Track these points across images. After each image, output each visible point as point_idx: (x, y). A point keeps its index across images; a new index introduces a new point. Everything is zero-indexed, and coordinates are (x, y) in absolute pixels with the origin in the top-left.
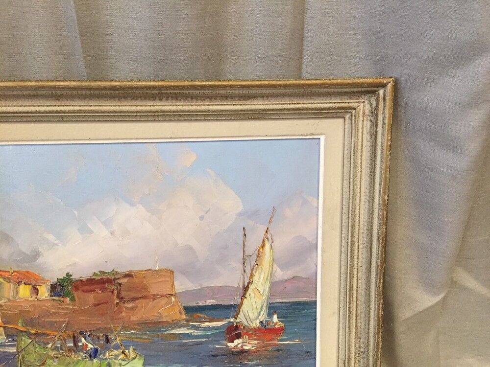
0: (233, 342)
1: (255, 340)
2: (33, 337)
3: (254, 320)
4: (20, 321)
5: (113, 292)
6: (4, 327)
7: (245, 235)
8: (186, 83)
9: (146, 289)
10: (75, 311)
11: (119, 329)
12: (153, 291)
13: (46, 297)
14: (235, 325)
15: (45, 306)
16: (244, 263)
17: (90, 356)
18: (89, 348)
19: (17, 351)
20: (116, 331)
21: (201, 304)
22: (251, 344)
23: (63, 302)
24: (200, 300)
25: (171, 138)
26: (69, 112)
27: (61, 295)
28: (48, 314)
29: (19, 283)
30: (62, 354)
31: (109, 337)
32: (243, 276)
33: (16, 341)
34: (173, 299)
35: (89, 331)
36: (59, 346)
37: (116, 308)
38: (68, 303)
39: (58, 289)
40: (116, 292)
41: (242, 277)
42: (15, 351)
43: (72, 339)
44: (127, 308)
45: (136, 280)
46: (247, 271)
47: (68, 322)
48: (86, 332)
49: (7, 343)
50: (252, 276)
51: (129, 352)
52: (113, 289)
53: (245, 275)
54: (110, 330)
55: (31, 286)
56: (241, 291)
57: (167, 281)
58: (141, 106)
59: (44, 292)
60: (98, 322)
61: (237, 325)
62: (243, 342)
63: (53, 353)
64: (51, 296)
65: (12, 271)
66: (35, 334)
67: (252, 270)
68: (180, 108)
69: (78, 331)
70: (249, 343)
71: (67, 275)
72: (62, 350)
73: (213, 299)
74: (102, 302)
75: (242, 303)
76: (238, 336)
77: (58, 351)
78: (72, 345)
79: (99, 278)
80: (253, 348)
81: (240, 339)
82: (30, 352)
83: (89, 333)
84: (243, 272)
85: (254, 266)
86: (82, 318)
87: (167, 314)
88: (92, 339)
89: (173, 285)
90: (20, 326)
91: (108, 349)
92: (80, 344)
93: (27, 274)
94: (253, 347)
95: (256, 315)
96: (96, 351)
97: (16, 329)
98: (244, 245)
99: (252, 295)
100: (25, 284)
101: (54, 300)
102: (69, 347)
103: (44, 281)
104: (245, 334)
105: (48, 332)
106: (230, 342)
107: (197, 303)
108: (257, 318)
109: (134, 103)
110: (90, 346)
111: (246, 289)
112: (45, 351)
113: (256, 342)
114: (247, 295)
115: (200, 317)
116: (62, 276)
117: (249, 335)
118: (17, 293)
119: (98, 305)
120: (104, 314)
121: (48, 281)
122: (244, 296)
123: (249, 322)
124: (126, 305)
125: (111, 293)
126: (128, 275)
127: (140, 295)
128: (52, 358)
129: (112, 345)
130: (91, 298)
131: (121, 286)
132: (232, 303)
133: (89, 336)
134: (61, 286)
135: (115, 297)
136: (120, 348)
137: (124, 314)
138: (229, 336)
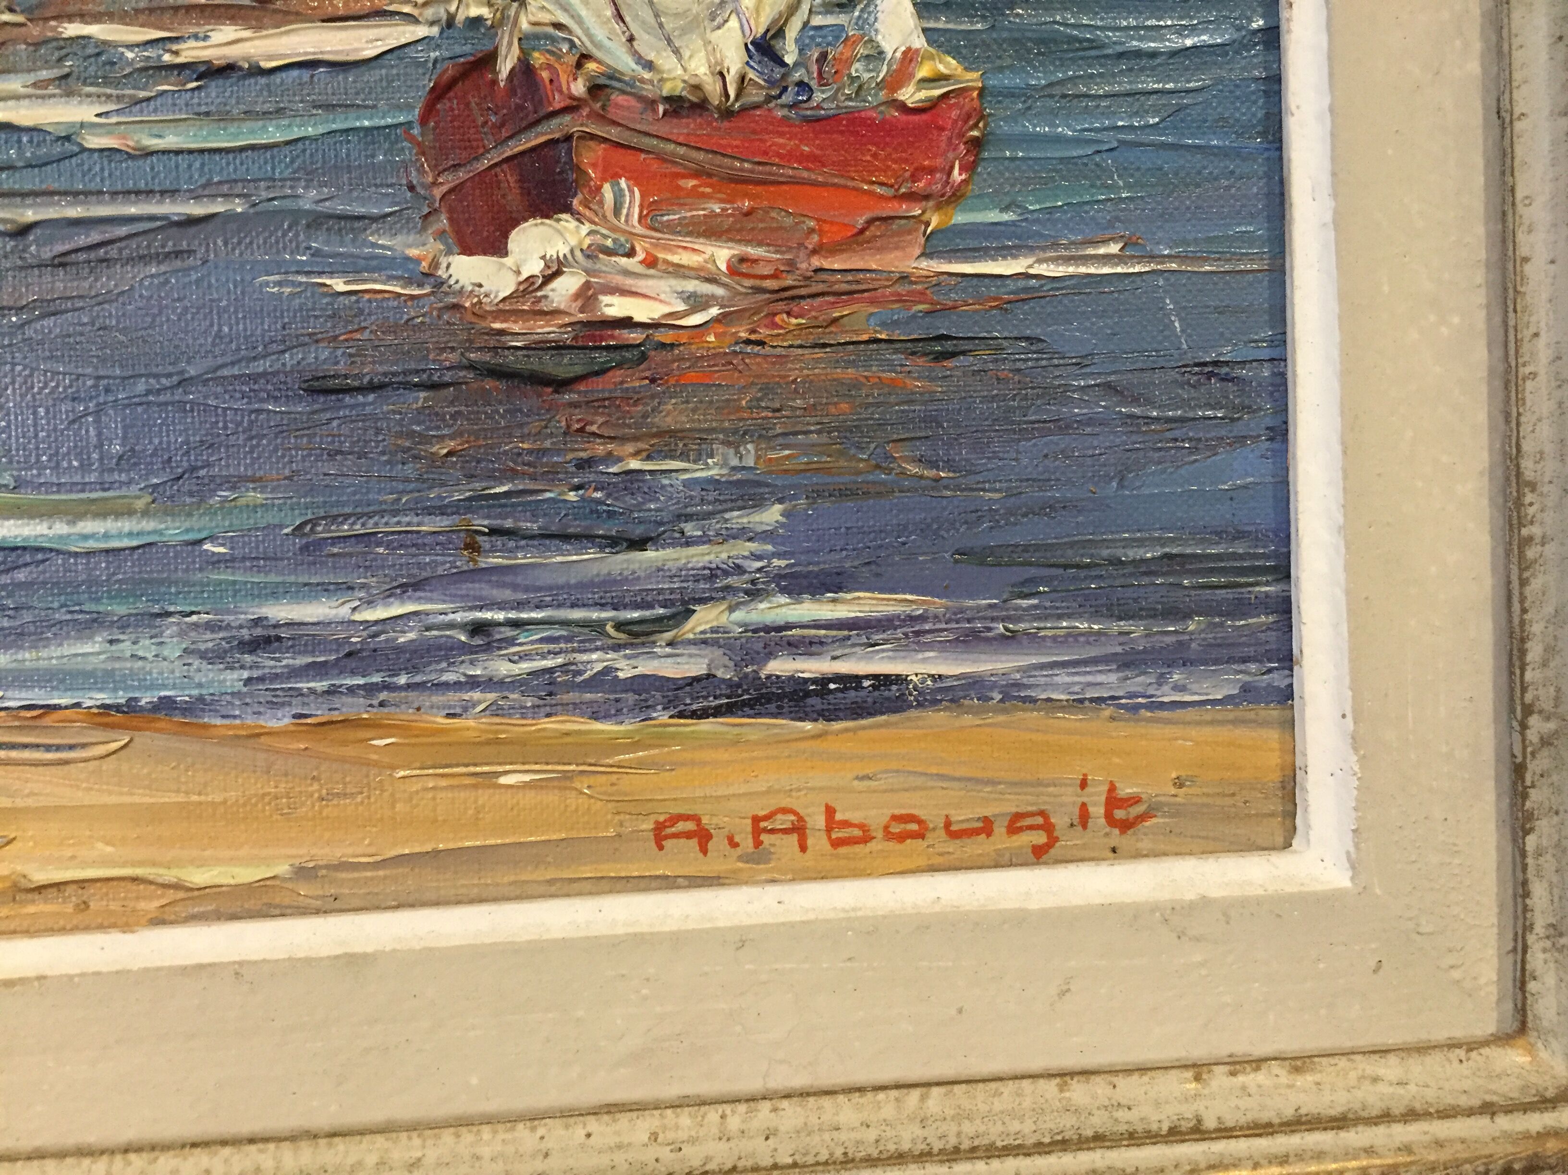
0: (497, 247)
3: (692, 25)
14: (506, 66)
22: (679, 271)
61: (525, 69)
62: (597, 250)
70: (651, 262)
76: (548, 186)
81: (567, 222)
94: (697, 303)
106: (468, 251)
108: (721, 2)
113: (722, 253)
123: (647, 45)
138: (448, 181)
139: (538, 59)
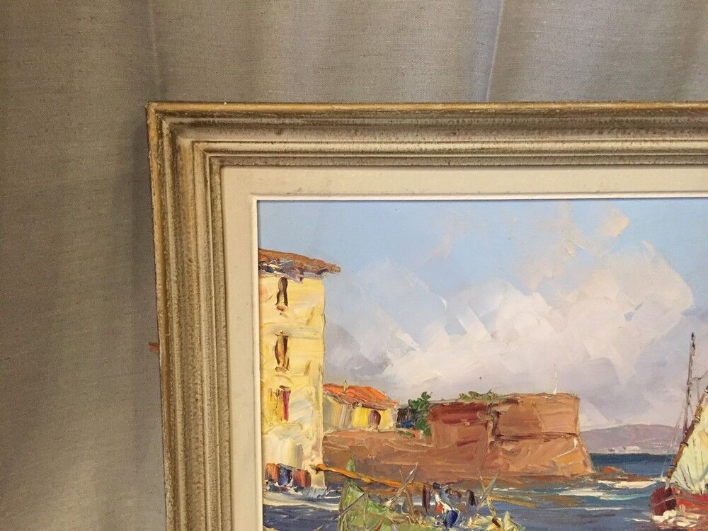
0: (662, 515)
1: (696, 512)
2: (365, 489)
3: (697, 481)
4: (350, 463)
5: (486, 425)
6: (325, 471)
7: (694, 346)
8: (658, 105)
9: (536, 425)
10: (430, 452)
11: (491, 483)
12: (547, 427)
13: (390, 428)
14: (666, 488)
15: (386, 441)
16: (689, 391)
17: (445, 523)
18: (445, 511)
19: (341, 510)
20: (486, 486)
21: (617, 452)
22: (690, 518)
23: (414, 436)
24: (616, 446)
25: (598, 193)
26: (466, 151)
27: (411, 426)
28: (390, 453)
29: (355, 404)
30: (404, 517)
31: (476, 495)
32: (686, 410)
33: (340, 494)
34: (576, 442)
35: (447, 484)
36: (401, 504)
37: (489, 451)
38: (421, 438)
39: (409, 416)
40: (491, 425)
41: (684, 410)
42: (337, 509)
43: (421, 496)
44: (505, 452)
45: (522, 408)
46: (692, 403)
47: (419, 469)
48: (443, 485)
49: (327, 496)
50: (700, 410)
51: (502, 520)
52: (488, 421)
53: (689, 409)
54: (478, 484)
55: (370, 410)
56: (681, 435)
57: (569, 413)
58: (571, 142)
59: (389, 420)
60: (462, 470)
61: (670, 489)
62: (677, 516)
63: (392, 515)
64: (398, 426)
65: (346, 386)
66: (369, 484)
67: (701, 402)
68: (627, 145)
69: (431, 483)
70: (687, 518)
71: (422, 396)
72: (405, 511)
73: (637, 445)
74: (470, 439)
75: (680, 452)
76: (671, 506)
77: (399, 512)
78: (421, 504)
79: (468, 403)
80: (692, 526)
81: (673, 510)
82: (360, 513)
83: (445, 488)
84: (686, 404)
85: (704, 396)
86: (439, 463)
87: (563, 465)
88: (450, 497)
89: (576, 420)
90: (348, 470)
91: (472, 514)
92: (432, 504)
93: (366, 391)
95: (701, 473)
96: (454, 515)
97: (343, 475)
98: (691, 361)
99: (698, 441)
100: (363, 406)
101: (401, 432)
102: (416, 507)
103: (390, 403)
104: (682, 502)
105: (387, 482)
106: (656, 515)
107: (611, 450)
108: (702, 478)
109: (560, 138)
110: (446, 507)
111: (688, 431)
112: (381, 511)
113: (697, 516)
114: (690, 441)
115: (614, 472)
116: (416, 396)
117: (688, 506)
118: (350, 419)
119: (464, 444)
120: (470, 459)
121: (395, 403)
122: (684, 443)
123: (689, 485)
124: (504, 447)
125: (482, 427)
126: (512, 401)
127: (526, 433)
128: (390, 523)
129: (478, 509)
130: (454, 433)
131: (498, 416)
132: (665, 452)
133: (446, 492)
134: (413, 411)
135: (489, 433)
136: (490, 514)
137: (500, 461)
138: (655, 505)
139: (672, 487)
